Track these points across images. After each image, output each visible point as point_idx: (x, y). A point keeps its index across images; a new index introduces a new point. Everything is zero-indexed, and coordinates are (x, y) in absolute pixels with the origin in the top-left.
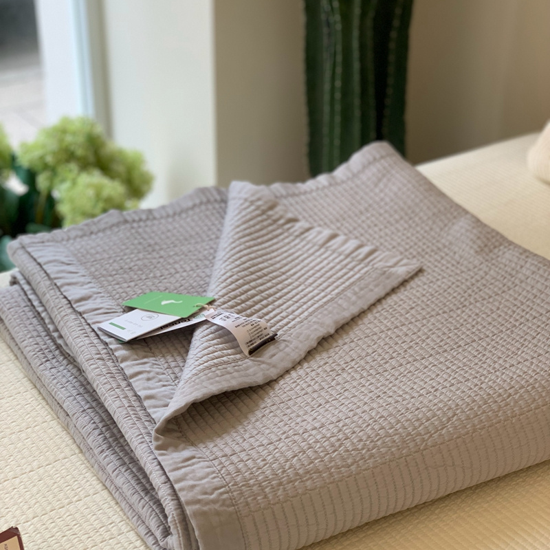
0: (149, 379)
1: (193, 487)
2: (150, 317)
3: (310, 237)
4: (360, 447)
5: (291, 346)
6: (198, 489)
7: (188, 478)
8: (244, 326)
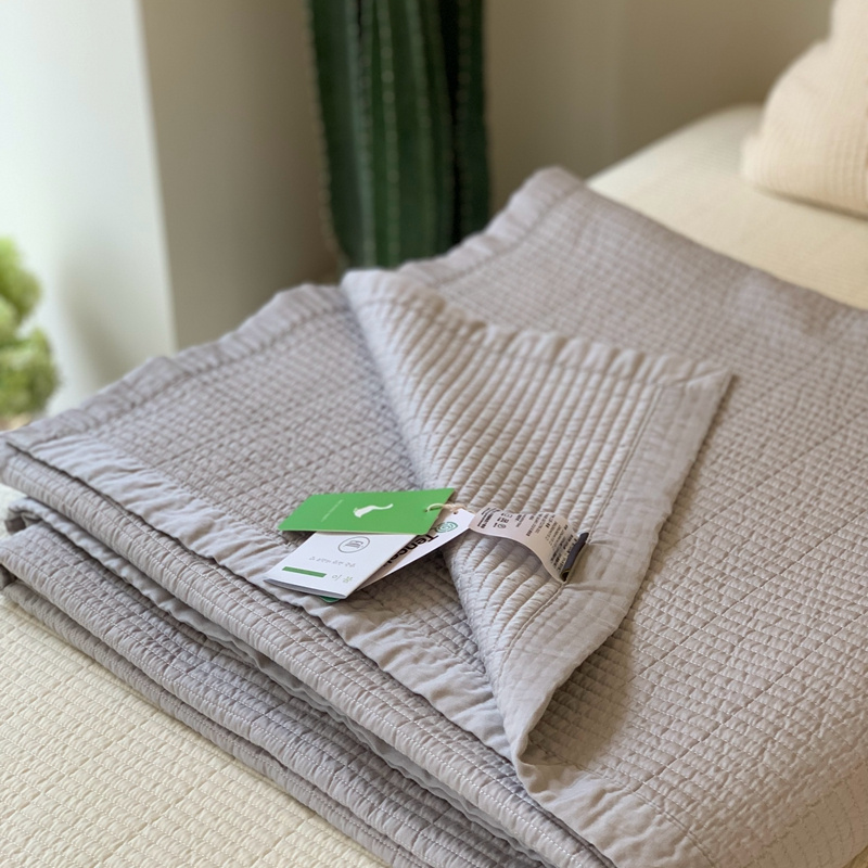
0: (416, 660)
1: (637, 847)
2: (356, 545)
3: (523, 351)
5: (619, 549)
6: (646, 849)
7: (618, 832)
8: (538, 531)
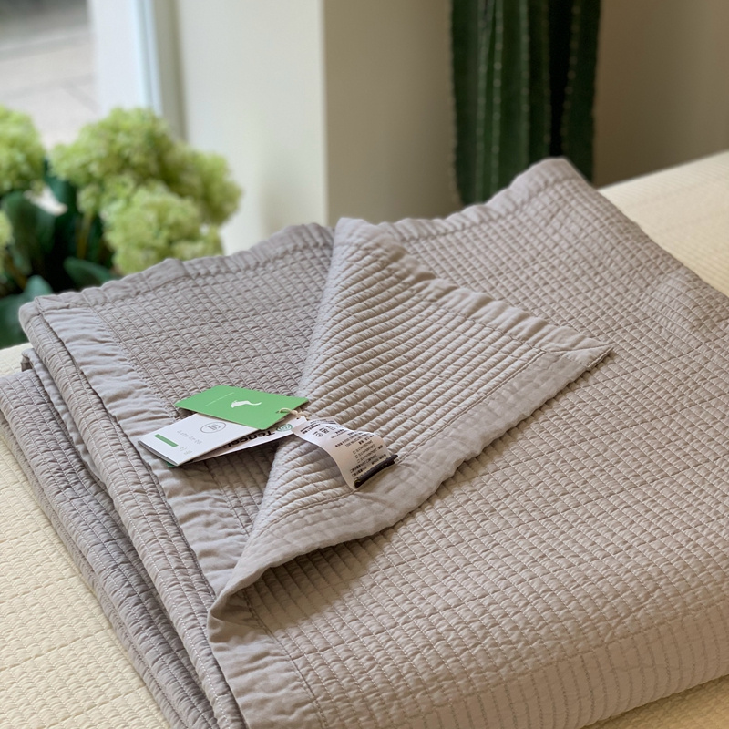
0: (208, 524)
1: (264, 702)
2: (213, 427)
3: (450, 303)
4: (514, 638)
5: (417, 473)
6: (271, 705)
7: (256, 687)
8: (349, 444)
